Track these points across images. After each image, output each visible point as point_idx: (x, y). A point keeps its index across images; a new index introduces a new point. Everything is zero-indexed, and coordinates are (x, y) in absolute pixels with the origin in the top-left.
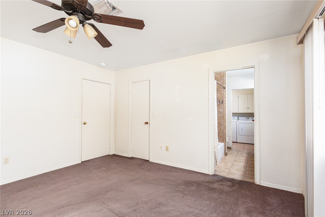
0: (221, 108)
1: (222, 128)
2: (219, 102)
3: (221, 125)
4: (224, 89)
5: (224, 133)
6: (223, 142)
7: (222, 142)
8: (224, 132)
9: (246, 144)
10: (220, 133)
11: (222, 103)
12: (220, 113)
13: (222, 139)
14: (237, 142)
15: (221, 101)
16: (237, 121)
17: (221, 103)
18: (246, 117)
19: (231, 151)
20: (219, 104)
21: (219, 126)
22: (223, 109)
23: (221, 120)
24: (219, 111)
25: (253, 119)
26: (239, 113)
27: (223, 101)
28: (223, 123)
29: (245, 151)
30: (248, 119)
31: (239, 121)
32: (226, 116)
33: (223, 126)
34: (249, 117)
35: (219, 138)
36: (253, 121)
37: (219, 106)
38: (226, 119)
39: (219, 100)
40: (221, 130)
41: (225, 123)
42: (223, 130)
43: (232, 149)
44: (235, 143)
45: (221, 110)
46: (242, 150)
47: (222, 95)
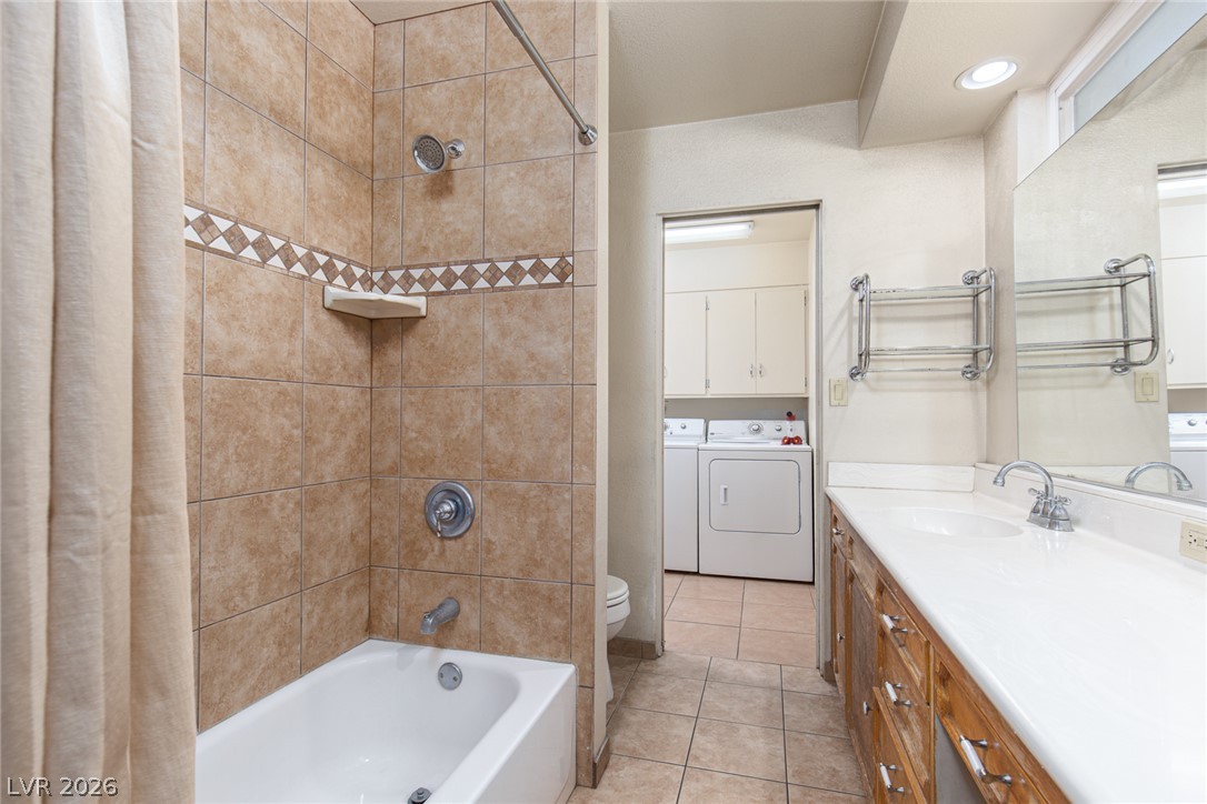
0: (551, 330)
1: (561, 517)
2: (532, 272)
3: (548, 488)
4: (579, 147)
5: (578, 569)
6: (568, 659)
7: (554, 656)
8: (578, 556)
9: (748, 582)
10: (538, 564)
11: (562, 276)
12: (543, 376)
13: (557, 622)
14: (697, 574)
15: (550, 263)
16: (702, 446)
17: (551, 279)
18: (749, 422)
19: (652, 681)
20: (531, 292)
21: (535, 496)
22: (566, 340)
23: (548, 443)
24: (532, 356)
25: (782, 435)
26: (709, 397)
27: (570, 259)
28: (568, 467)
29: (753, 672)
30: (758, 431)
31: (710, 445)
32: (594, 399)
33: (567, 496)
34: (761, 422)
35: (533, 615)
36: (784, 444)
37: (534, 305)
38: (593, 427)
39: (538, 251)
40: (551, 539)
41: (585, 468)
42: (568, 536)
43: (660, 661)
44: (687, 577)
45: (555, 350)
46: (730, 662)
47: (559, 205)
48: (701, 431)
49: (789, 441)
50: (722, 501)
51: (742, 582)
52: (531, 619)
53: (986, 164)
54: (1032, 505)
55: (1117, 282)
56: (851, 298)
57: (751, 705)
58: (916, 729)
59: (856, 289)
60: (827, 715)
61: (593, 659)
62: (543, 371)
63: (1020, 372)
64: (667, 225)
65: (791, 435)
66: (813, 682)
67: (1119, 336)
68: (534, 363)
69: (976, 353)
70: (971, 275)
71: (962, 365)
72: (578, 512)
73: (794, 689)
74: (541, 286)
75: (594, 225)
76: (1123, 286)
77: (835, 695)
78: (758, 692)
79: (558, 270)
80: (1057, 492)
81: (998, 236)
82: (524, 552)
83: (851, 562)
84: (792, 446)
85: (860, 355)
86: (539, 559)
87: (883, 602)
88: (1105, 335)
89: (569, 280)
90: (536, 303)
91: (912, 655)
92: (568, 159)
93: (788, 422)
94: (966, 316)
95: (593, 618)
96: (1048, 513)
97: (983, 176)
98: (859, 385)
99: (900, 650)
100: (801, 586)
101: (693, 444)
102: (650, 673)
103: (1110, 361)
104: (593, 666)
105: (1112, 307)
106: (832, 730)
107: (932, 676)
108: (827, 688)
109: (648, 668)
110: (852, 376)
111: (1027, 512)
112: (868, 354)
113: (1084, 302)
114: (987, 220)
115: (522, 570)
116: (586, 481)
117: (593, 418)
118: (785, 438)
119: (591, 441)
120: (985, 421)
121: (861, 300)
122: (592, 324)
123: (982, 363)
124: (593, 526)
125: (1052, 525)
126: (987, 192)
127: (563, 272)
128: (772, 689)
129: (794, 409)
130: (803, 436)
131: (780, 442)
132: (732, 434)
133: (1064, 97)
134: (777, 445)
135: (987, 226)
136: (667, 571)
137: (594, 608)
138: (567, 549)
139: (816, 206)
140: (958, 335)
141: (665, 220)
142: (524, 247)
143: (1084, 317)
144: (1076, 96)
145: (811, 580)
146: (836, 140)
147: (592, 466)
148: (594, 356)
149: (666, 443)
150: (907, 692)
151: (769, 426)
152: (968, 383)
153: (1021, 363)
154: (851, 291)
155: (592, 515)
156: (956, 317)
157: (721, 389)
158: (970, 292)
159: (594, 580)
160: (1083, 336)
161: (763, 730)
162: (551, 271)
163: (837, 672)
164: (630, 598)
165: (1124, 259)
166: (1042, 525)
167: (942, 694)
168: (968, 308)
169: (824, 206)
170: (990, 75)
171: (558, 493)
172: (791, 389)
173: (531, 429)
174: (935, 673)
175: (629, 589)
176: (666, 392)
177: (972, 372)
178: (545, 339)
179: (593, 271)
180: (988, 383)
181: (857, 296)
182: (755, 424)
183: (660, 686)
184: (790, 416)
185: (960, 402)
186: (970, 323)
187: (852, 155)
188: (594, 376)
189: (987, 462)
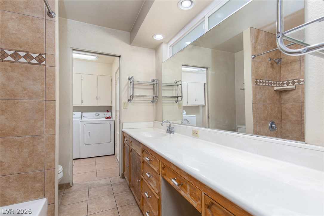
0: (35, 80)
1: (40, 148)
4: (47, 17)
5: (48, 164)
6: (44, 196)
7: (37, 198)
8: (48, 160)
9: (96, 158)
10: (29, 166)
12: (30, 97)
13: (38, 185)
14: (80, 158)
15: (34, 55)
17: (34, 61)
18: (95, 113)
19: (70, 195)
20: (25, 65)
21: (27, 141)
22: (42, 84)
23: (33, 121)
24: (25, 89)
25: (106, 116)
26: (83, 105)
27: (44, 56)
28: (43, 129)
29: (102, 182)
30: (98, 115)
31: (83, 120)
32: (54, 106)
33: (43, 140)
34: (99, 113)
35: (26, 186)
36: (106, 119)
37: (26, 70)
38: (54, 115)
39: (28, 50)
40: (35, 156)
41: (51, 129)
42: (43, 154)
43: (72, 188)
44: (76, 160)
45: (37, 87)
46: (95, 181)
47: (38, 35)
48: (80, 116)
49: (107, 118)
50: (88, 136)
51: (94, 158)
52: (25, 187)
53: (156, 56)
54: (167, 129)
55: (176, 85)
56: (128, 82)
57: (104, 191)
58: (155, 182)
59: (129, 80)
60: (124, 187)
61: (54, 194)
62: (31, 95)
63: (163, 102)
64: (74, 51)
65: (108, 116)
66: (119, 180)
67: (177, 96)
68: (26, 92)
69: (154, 97)
70: (153, 80)
71: (151, 100)
72: (48, 145)
73: (114, 183)
74: (29, 63)
75: (54, 46)
76: (177, 86)
77: (125, 181)
78: (105, 187)
79: (38, 59)
80: (171, 126)
81: (158, 72)
82: (21, 163)
83: (131, 147)
84: (108, 119)
85: (131, 96)
86: (29, 164)
87: (143, 155)
88: (174, 95)
89: (44, 63)
90: (27, 69)
91: (154, 165)
92: (43, 20)
93: (107, 113)
94: (152, 89)
95: (55, 180)
96: (170, 131)
97: (155, 58)
98: (130, 103)
99: (150, 165)
100: (110, 156)
101: (79, 120)
102: (69, 192)
103: (175, 100)
104: (55, 196)
105: (175, 90)
106: (125, 190)
107: (160, 168)
108: (123, 180)
109: (68, 191)
110: (128, 101)
111: (166, 131)
112: (133, 96)
113: (171, 88)
114: (156, 69)
115: (20, 170)
116: (52, 134)
117: (54, 112)
118: (106, 117)
119: (54, 120)
120: (155, 112)
121: (131, 83)
122: (54, 80)
123: (155, 99)
124: (54, 149)
125: (171, 133)
126: (156, 63)
127: (41, 60)
128: (108, 185)
129: (108, 109)
130: (111, 116)
131: (105, 118)
132: (89, 116)
133: (170, 46)
134: (104, 119)
135: (156, 70)
136: (74, 159)
137: (55, 176)
138: (43, 158)
139: (120, 57)
140: (150, 93)
141: (73, 50)
142: (21, 47)
143: (171, 91)
144: (172, 47)
145: (114, 154)
146: (125, 41)
147: (54, 128)
148: (54, 91)
149: (73, 120)
150: (151, 174)
151: (101, 114)
152: (152, 103)
153: (163, 100)
154: (128, 80)
155: (54, 145)
156: (150, 89)
157: (86, 103)
158: (153, 84)
159: (55, 167)
160: (171, 95)
161: (108, 196)
162: (35, 58)
163: (125, 175)
164: (63, 171)
165: (177, 81)
166: (169, 133)
167: (163, 171)
168: (152, 87)
169: (122, 57)
170: (159, 37)
171: (38, 139)
172: (108, 104)
173: (25, 116)
174: (161, 167)
175: (63, 168)
176: (73, 104)
177: (153, 101)
178: (32, 83)
179: (54, 62)
180: (156, 104)
181: (130, 82)
182: (97, 113)
183: (73, 195)
184: (108, 111)
185: (150, 108)
186: (152, 90)
187: (128, 46)
188: (55, 98)
189: (156, 121)
